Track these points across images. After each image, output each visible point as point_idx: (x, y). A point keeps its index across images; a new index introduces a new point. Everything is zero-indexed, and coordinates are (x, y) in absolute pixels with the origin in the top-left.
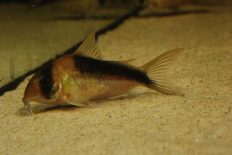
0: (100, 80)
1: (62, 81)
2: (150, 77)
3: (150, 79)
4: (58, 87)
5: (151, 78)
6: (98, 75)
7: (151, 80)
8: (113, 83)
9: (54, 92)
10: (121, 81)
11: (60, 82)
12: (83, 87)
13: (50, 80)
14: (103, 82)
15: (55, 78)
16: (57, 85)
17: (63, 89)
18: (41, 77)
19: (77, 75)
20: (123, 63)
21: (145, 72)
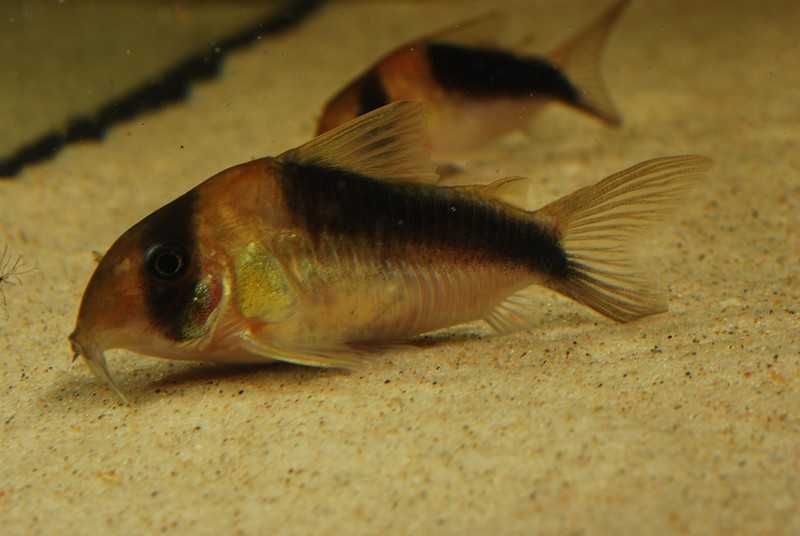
0: (385, 265)
1: (232, 266)
2: (567, 252)
3: (570, 259)
4: (218, 291)
5: (572, 256)
6: (380, 244)
7: (572, 264)
8: (438, 276)
9: (201, 312)
10: (470, 269)
11: (227, 273)
12: (318, 293)
13: (186, 260)
14: (396, 273)
15: (206, 253)
16: (214, 281)
17: (236, 300)
18: (151, 251)
19: (295, 243)
20: (476, 193)
21: (555, 230)
